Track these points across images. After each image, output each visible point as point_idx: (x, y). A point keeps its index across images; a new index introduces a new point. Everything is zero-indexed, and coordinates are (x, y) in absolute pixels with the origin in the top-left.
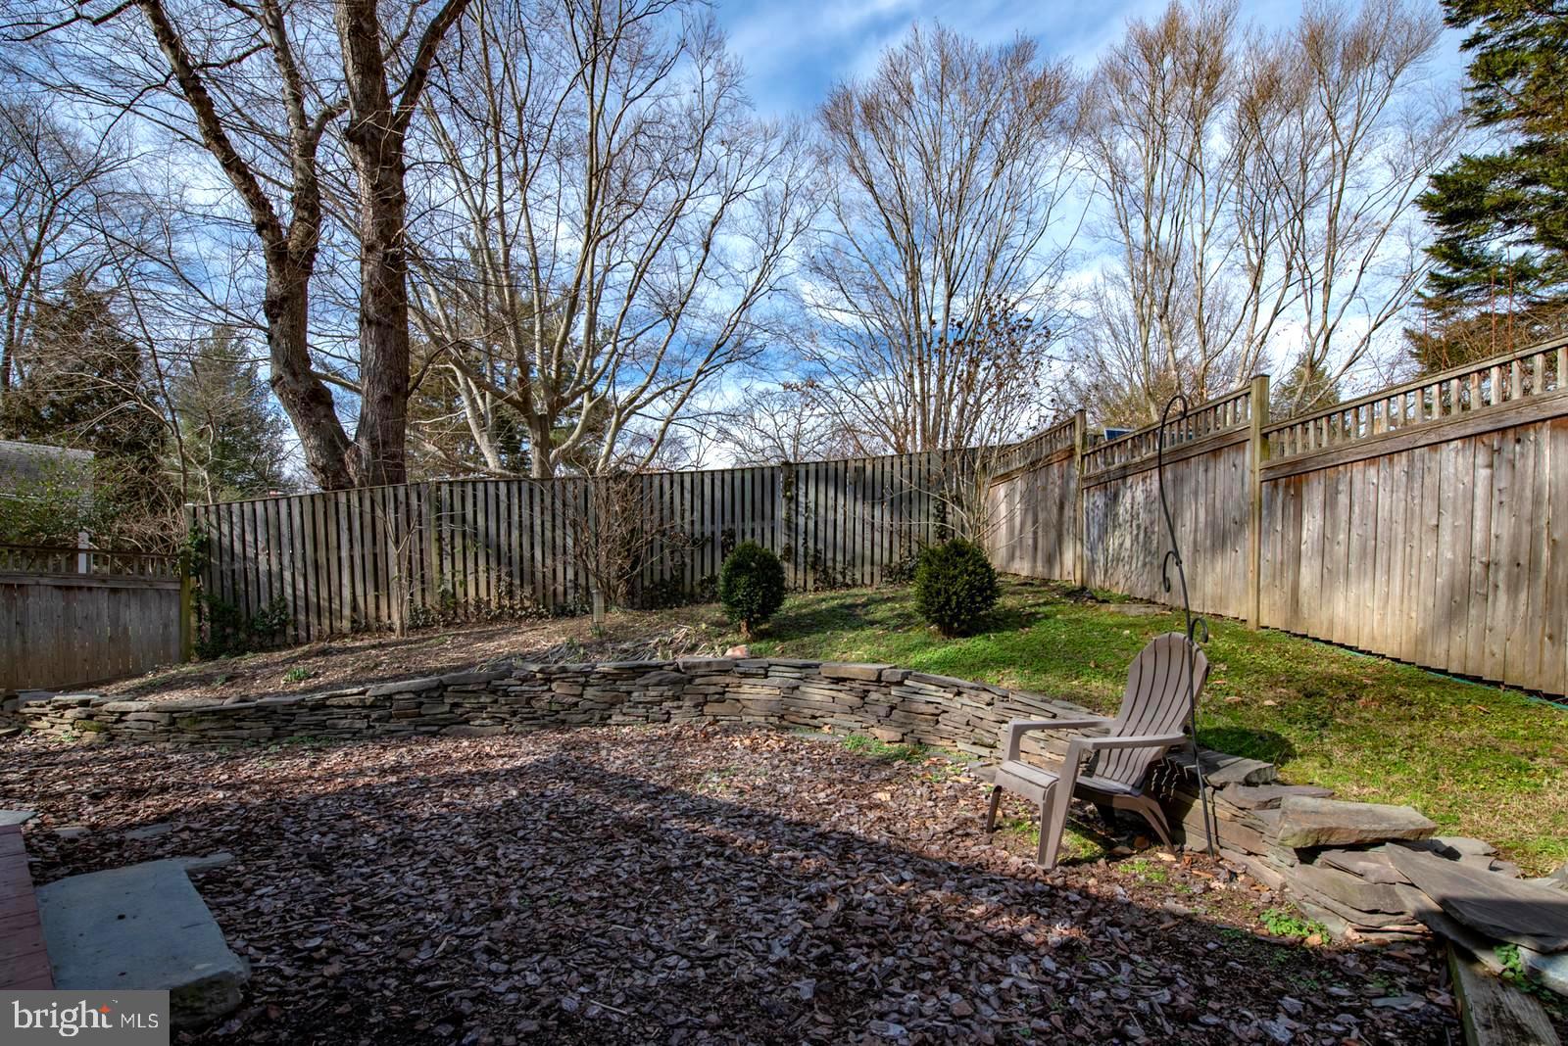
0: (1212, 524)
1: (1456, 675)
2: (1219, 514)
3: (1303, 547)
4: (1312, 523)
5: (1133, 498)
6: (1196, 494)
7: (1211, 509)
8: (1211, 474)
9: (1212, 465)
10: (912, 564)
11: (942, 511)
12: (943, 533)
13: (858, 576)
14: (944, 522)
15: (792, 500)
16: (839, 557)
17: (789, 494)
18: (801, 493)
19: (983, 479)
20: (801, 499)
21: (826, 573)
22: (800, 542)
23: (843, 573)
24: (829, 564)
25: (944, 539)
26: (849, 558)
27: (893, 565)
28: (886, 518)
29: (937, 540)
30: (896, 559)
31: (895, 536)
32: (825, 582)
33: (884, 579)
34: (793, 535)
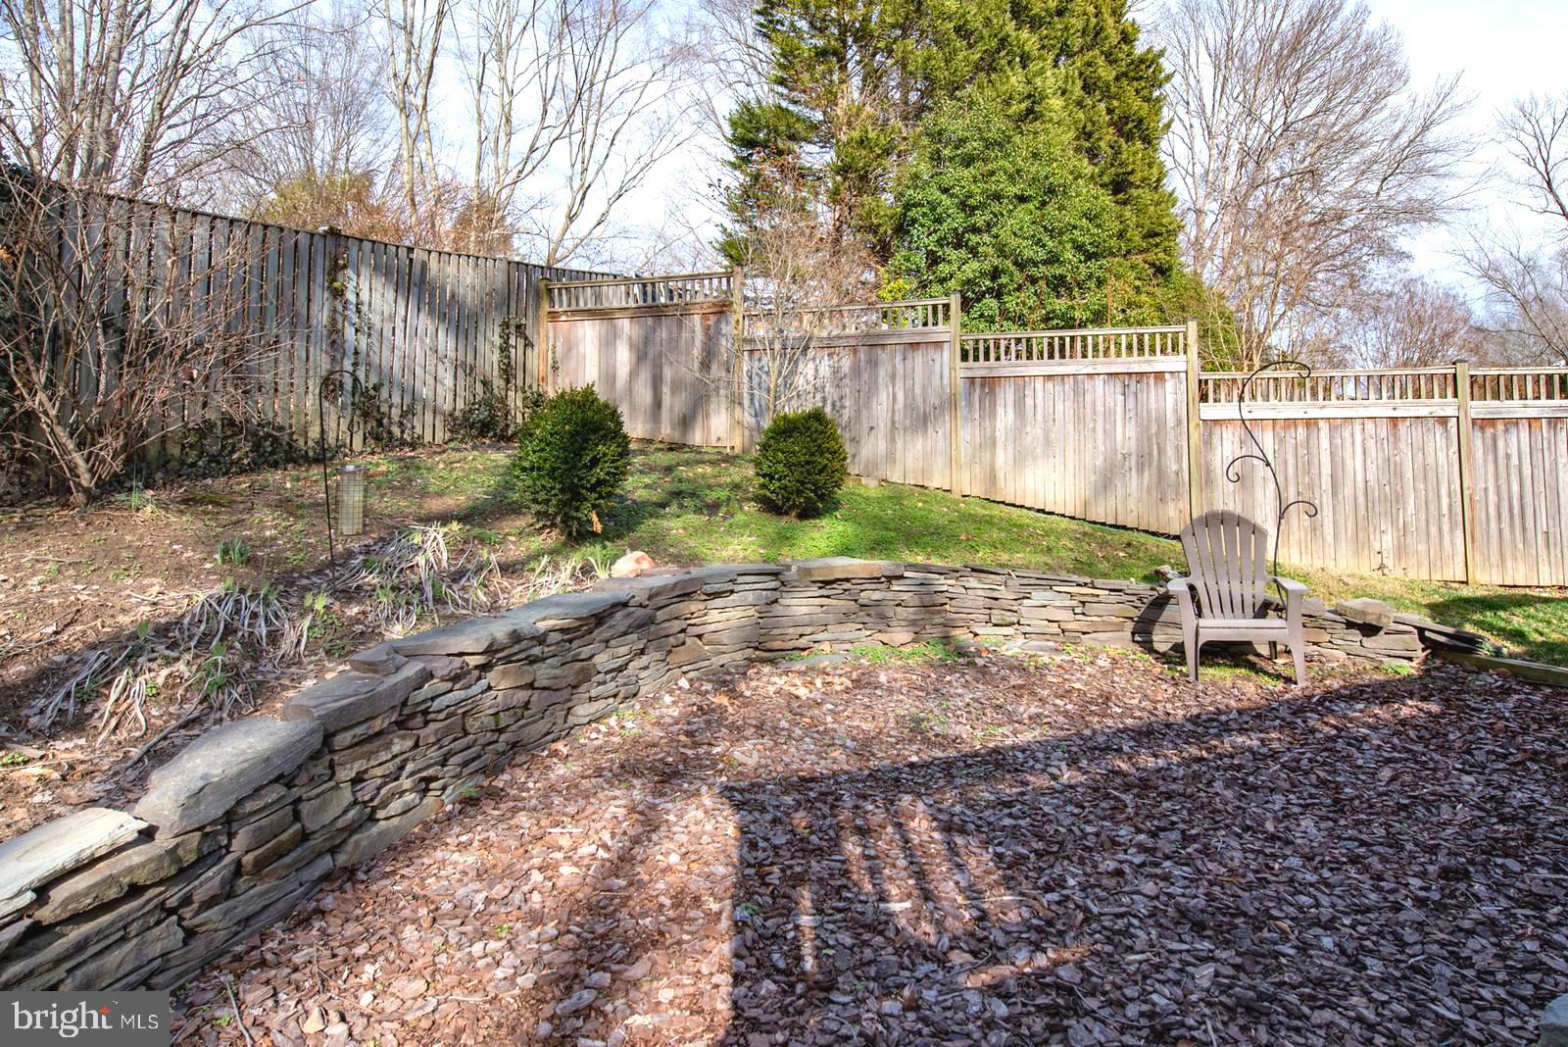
0: (910, 406)
1: (1111, 526)
2: (919, 399)
3: (997, 434)
4: (1005, 417)
5: (817, 371)
6: (893, 377)
7: (909, 393)
8: (909, 363)
9: (910, 355)
10: (483, 414)
11: (506, 342)
12: (507, 372)
13: (418, 430)
14: (509, 357)
15: (338, 294)
16: (396, 399)
17: (337, 284)
18: (351, 286)
19: (546, 307)
20: (351, 296)
21: (380, 423)
22: (348, 365)
23: (401, 424)
24: (384, 408)
25: (508, 382)
26: (407, 400)
27: (457, 413)
28: (451, 344)
29: (502, 383)
30: (460, 405)
31: (460, 371)
32: (378, 439)
33: (448, 435)
34: (339, 356)
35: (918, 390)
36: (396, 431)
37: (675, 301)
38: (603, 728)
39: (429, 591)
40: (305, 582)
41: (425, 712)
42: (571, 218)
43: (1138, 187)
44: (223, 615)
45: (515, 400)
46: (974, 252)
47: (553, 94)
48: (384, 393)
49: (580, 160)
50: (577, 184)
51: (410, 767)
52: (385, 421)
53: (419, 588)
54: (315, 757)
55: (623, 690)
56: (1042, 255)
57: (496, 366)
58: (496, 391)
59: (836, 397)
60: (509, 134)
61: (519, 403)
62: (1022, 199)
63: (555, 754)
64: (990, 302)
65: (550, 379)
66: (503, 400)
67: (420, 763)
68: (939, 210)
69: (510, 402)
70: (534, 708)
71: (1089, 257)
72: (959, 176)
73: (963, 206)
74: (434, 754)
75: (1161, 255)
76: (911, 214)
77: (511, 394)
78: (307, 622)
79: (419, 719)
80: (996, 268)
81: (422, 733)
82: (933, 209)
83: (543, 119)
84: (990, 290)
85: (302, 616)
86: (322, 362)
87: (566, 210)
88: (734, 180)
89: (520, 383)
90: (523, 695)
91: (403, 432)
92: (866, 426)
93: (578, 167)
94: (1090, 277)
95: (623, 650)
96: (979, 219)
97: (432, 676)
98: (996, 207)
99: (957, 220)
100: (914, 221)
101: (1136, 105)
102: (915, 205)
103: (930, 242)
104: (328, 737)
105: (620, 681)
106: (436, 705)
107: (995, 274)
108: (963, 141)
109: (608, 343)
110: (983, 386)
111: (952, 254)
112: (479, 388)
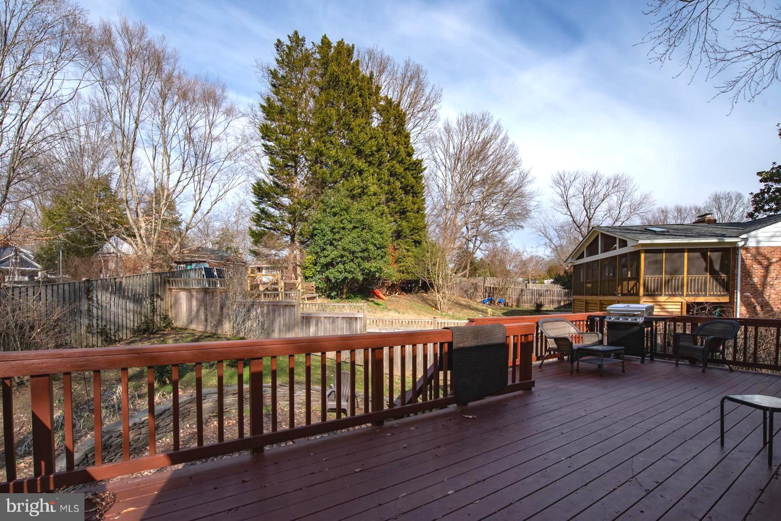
0: (285, 324)
2: (288, 322)
6: (280, 315)
7: (285, 320)
8: (284, 311)
10: (144, 327)
11: (153, 301)
12: (154, 311)
13: (121, 336)
14: (154, 306)
15: (90, 299)
16: (112, 327)
17: (89, 297)
18: (95, 295)
19: (168, 287)
20: (95, 299)
21: (107, 337)
22: (95, 321)
23: (115, 335)
24: (108, 331)
25: (154, 313)
26: (116, 327)
27: (135, 328)
28: (132, 306)
29: (152, 315)
30: (136, 324)
31: (135, 314)
32: (106, 341)
33: (132, 335)
34: (91, 318)
35: (287, 319)
36: (113, 337)
37: (211, 287)
38: (160, 441)
39: (116, 407)
40: (81, 407)
41: (111, 445)
42: (195, 212)
43: (410, 212)
44: (60, 421)
45: (157, 319)
46: (335, 247)
47: (187, 159)
48: (108, 327)
49: (198, 188)
50: (197, 198)
51: (107, 458)
52: (109, 335)
53: (113, 406)
54: (84, 460)
55: (168, 430)
56: (359, 249)
57: (149, 309)
58: (149, 318)
59: (262, 320)
60: (169, 175)
61: (158, 320)
62: (355, 228)
63: (146, 449)
64: (341, 266)
65: (170, 310)
66: (152, 320)
67: (109, 456)
68: (324, 232)
69: (155, 320)
70: (141, 439)
71: (378, 248)
72: (332, 221)
73: (332, 231)
74: (113, 454)
75: (418, 237)
76: (315, 232)
77: (155, 317)
78: (82, 421)
79: (109, 447)
80: (342, 255)
81: (110, 450)
82: (322, 232)
83: (183, 169)
84: (341, 262)
85: (81, 419)
86: (85, 321)
87: (193, 209)
88: (254, 209)
89: (158, 313)
90: (138, 437)
91: (115, 337)
92: (271, 330)
93: (198, 191)
94: (379, 255)
95: (168, 421)
96: (337, 236)
97: (112, 437)
98: (342, 232)
99: (330, 236)
100: (316, 235)
101: (412, 181)
102: (317, 229)
103: (321, 243)
104: (87, 455)
105: (167, 428)
106: (113, 443)
107: (342, 256)
108: (333, 207)
109: (190, 299)
110: (306, 319)
111: (329, 247)
112: (143, 318)
